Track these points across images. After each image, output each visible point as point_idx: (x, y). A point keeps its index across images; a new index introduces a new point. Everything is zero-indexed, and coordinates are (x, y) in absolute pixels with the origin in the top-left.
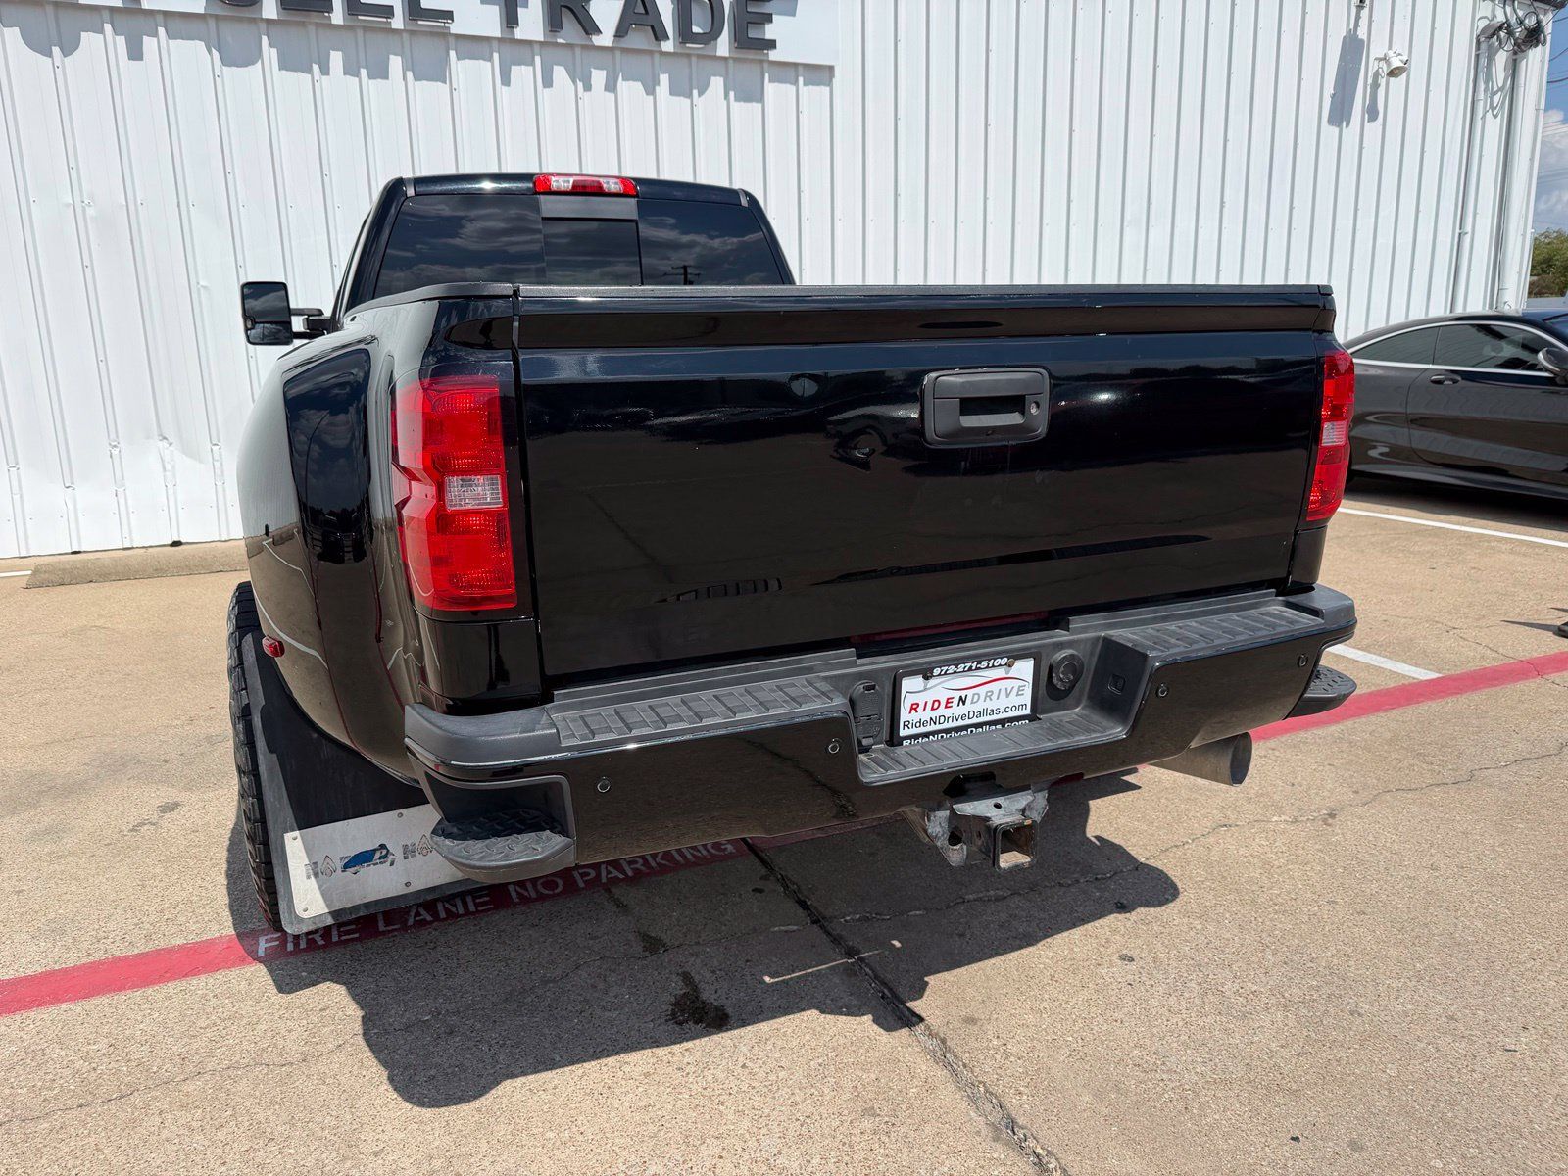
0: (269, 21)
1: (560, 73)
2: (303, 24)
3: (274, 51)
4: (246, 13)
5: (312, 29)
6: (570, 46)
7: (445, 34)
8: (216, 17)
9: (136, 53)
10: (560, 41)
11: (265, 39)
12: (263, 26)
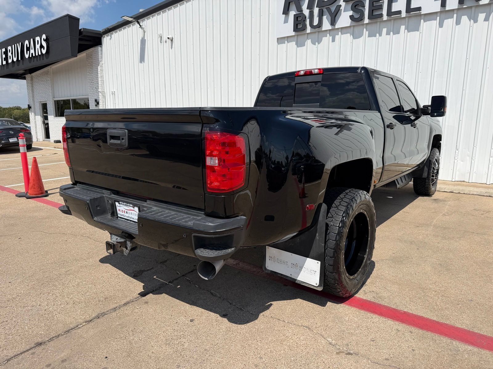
0: (367, 24)
1: (465, 19)
2: (376, 22)
3: (367, 32)
4: (360, 23)
5: (378, 23)
6: (471, 7)
7: (420, 15)
8: (354, 26)
9: (333, 40)
10: (464, 7)
11: (365, 29)
12: (365, 26)
